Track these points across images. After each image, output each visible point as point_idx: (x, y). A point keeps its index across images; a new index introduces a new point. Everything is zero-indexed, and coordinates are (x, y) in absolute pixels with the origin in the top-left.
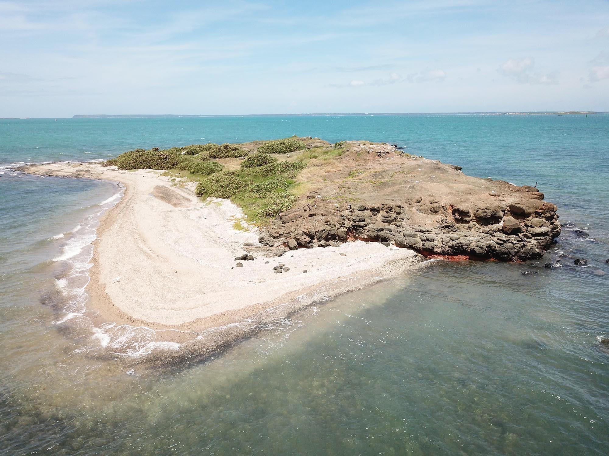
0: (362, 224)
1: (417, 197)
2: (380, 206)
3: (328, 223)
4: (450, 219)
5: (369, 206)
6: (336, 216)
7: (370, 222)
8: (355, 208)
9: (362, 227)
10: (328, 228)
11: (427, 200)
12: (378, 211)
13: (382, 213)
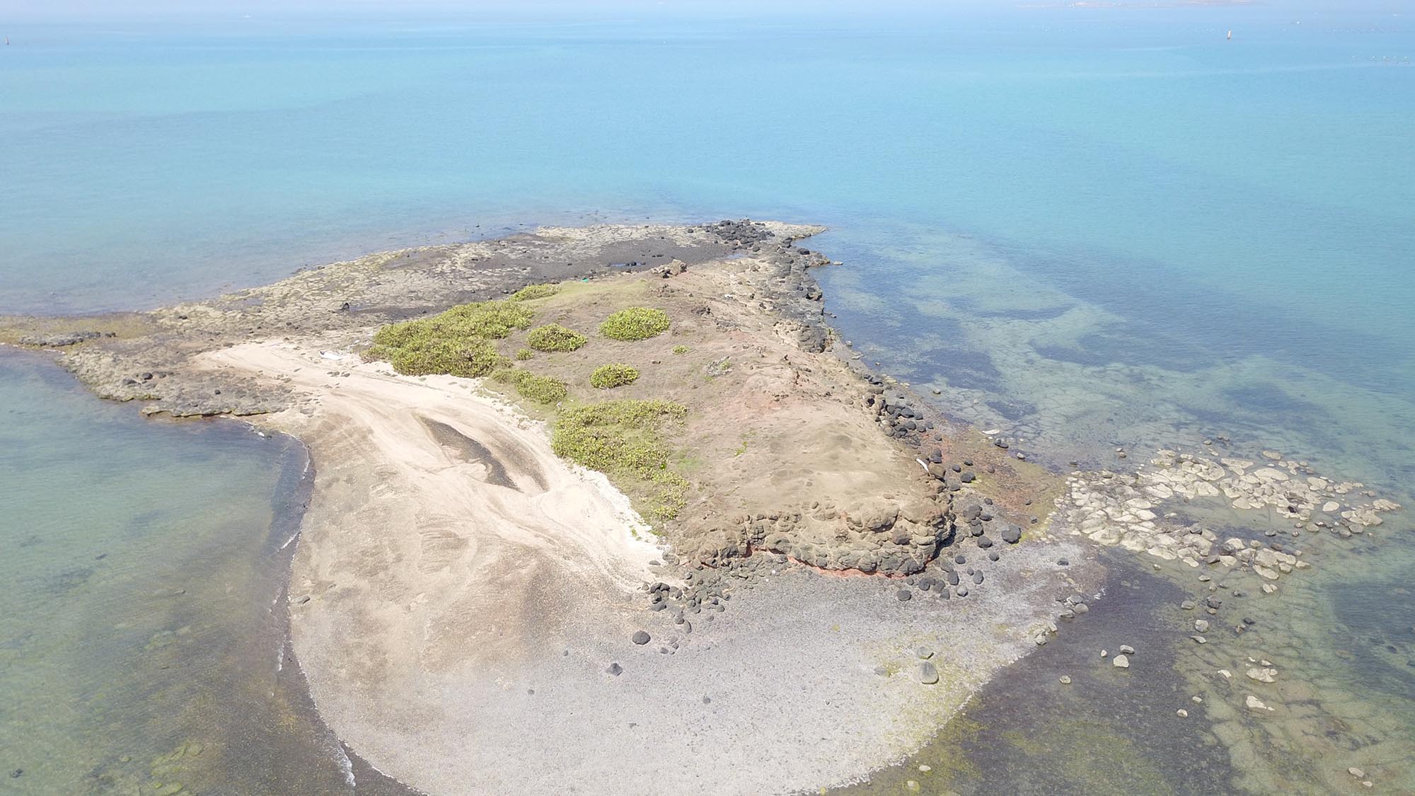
0: (761, 535)
1: (812, 503)
2: (777, 514)
3: (730, 540)
4: (844, 525)
5: (768, 513)
6: (736, 531)
7: (769, 532)
8: (754, 517)
9: (761, 539)
10: (730, 545)
11: (823, 503)
12: (776, 520)
13: (780, 521)
